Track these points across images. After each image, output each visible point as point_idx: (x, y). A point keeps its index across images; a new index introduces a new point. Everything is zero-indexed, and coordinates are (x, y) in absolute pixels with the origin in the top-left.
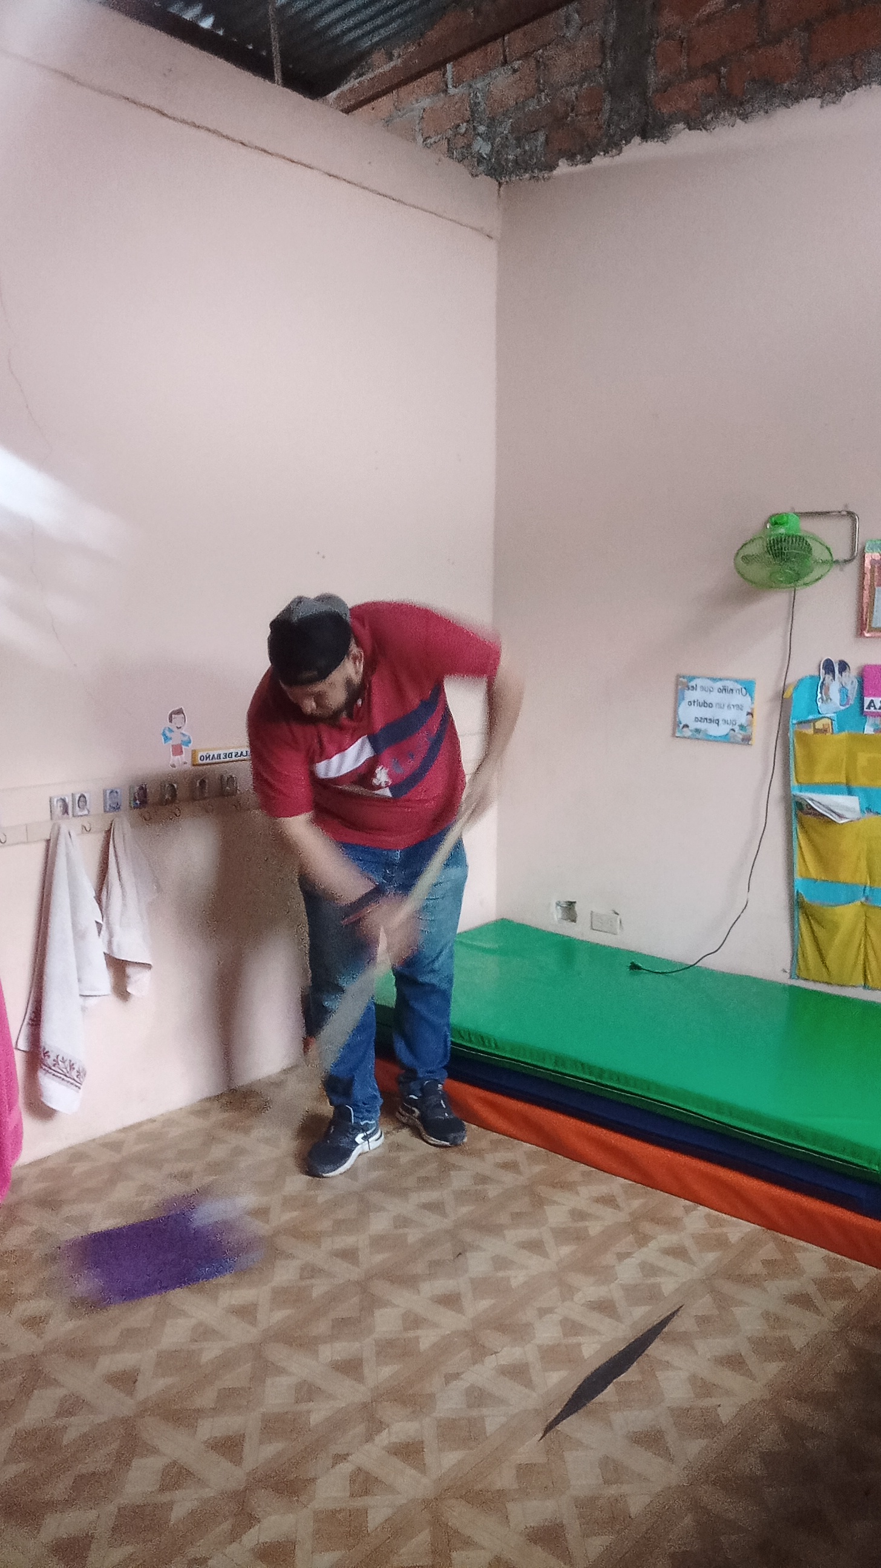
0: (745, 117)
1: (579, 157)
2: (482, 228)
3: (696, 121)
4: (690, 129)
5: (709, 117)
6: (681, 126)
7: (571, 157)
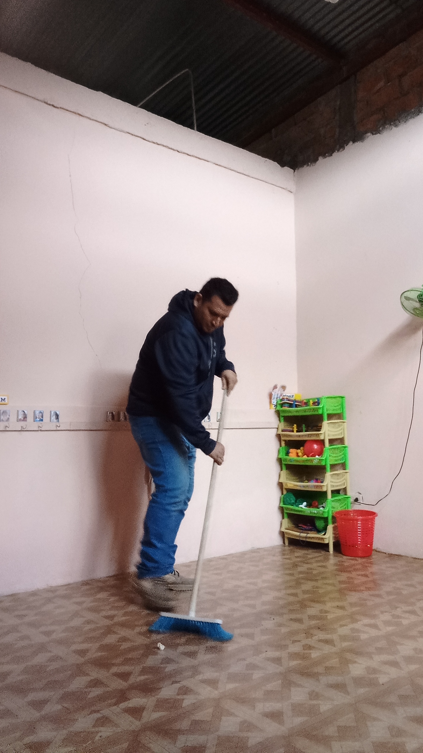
0: (396, 126)
1: (327, 155)
2: (286, 188)
3: (376, 130)
4: (373, 134)
5: (381, 129)
6: (369, 134)
7: (324, 156)
